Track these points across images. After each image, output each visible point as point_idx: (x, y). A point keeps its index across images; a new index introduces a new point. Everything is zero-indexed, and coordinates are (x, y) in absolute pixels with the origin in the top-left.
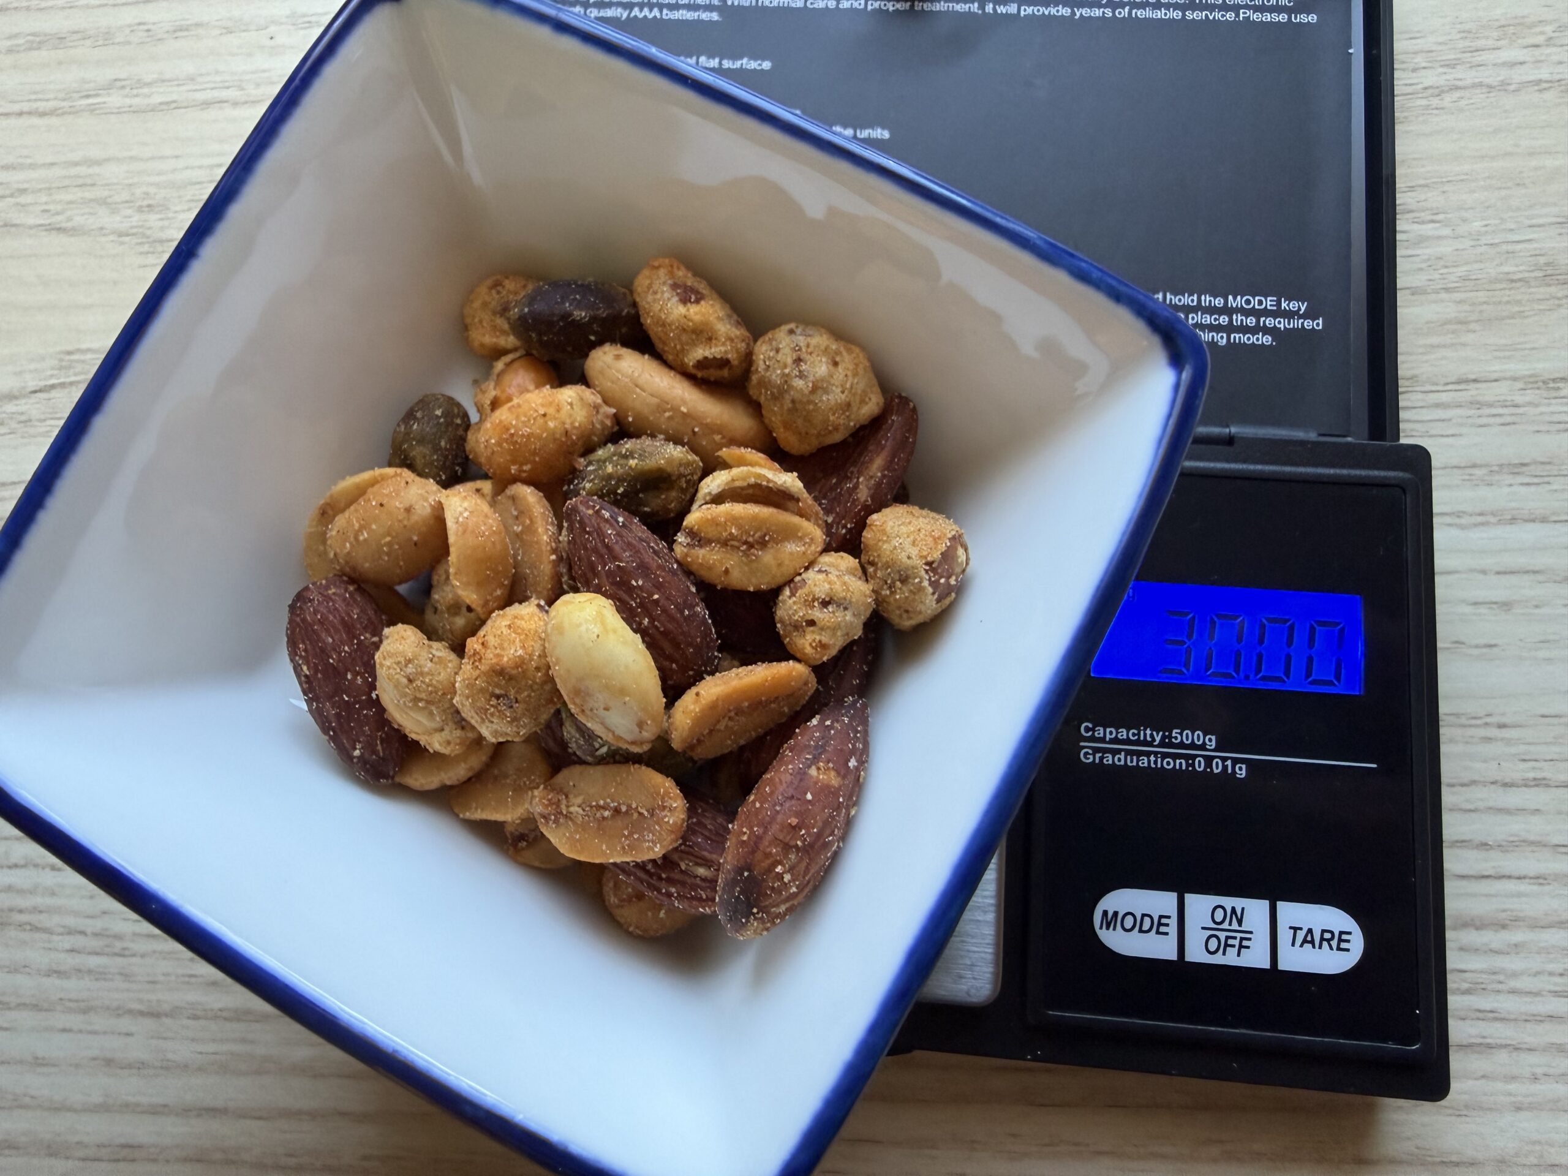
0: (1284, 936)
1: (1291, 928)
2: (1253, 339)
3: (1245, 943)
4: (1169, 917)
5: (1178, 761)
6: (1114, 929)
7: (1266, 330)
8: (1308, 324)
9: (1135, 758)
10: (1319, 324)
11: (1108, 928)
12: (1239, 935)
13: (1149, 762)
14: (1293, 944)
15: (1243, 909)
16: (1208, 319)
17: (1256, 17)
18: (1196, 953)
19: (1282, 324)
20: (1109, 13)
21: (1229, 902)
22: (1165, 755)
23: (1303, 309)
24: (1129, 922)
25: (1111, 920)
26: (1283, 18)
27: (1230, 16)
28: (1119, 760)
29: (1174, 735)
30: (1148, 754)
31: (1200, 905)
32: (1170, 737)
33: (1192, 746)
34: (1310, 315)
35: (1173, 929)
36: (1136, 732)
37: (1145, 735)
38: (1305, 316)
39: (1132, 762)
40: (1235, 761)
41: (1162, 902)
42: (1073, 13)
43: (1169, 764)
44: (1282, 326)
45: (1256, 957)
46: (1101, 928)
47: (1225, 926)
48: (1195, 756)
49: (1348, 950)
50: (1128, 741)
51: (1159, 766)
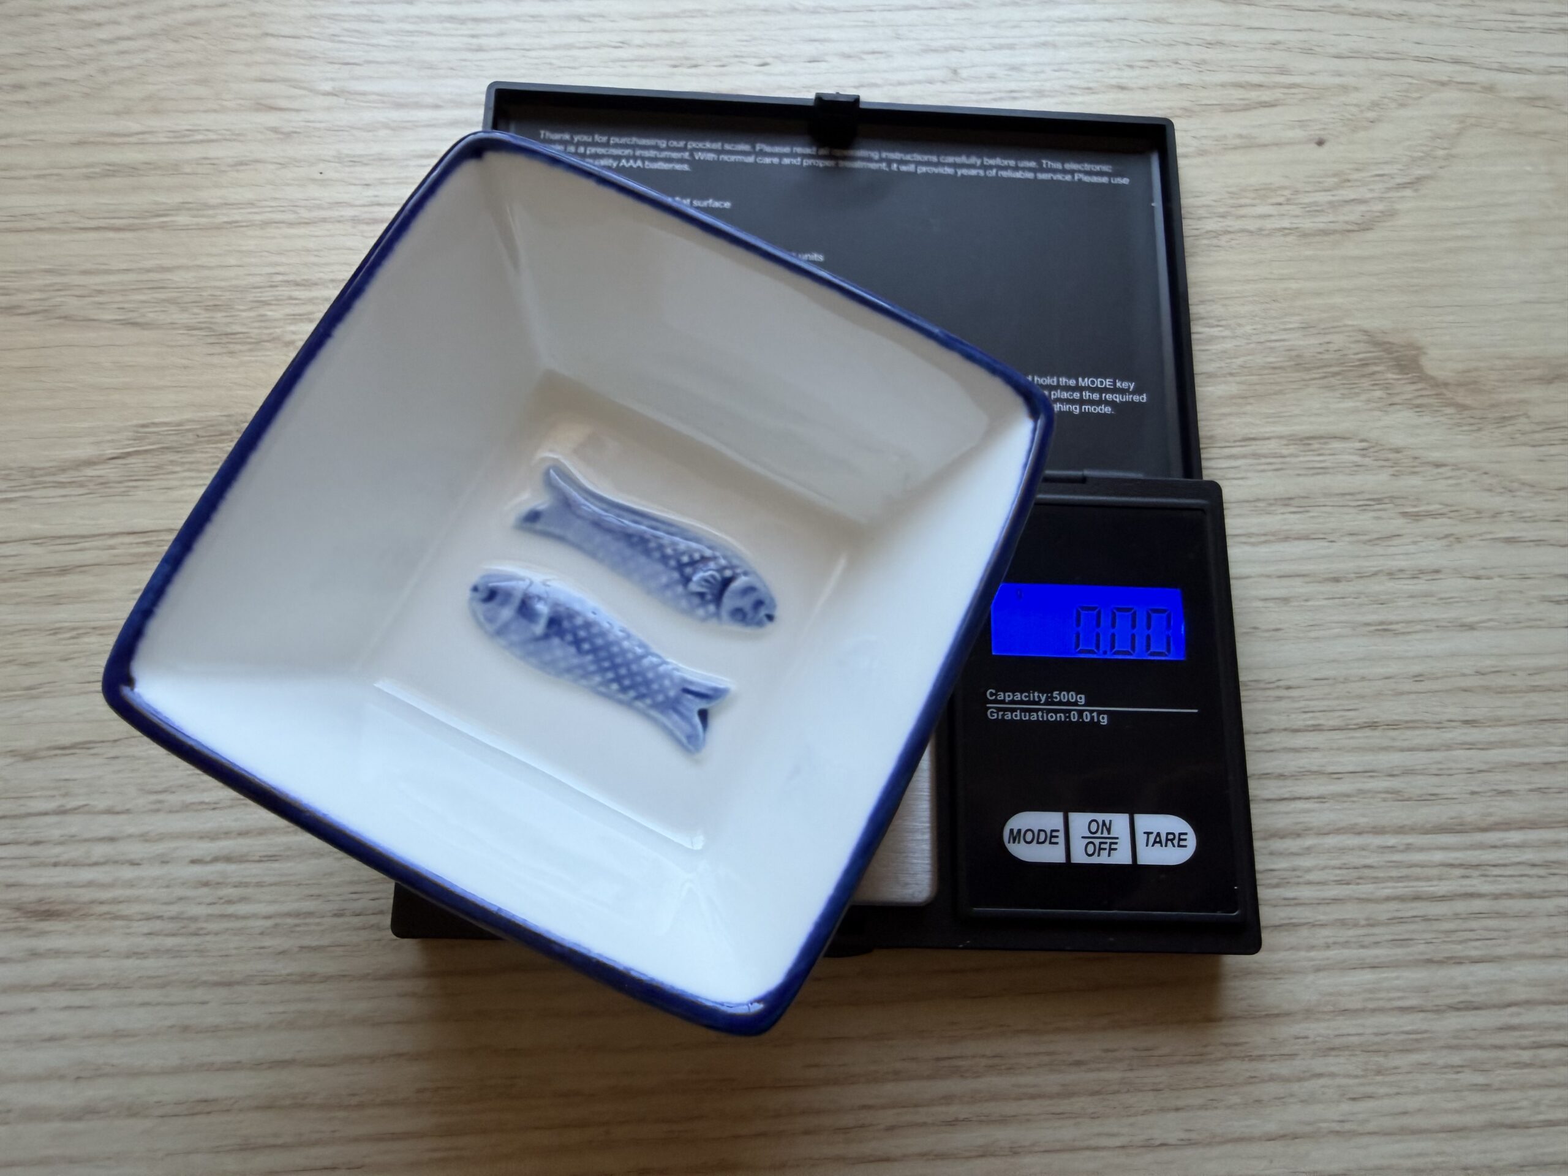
0: (1141, 839)
1: (1145, 833)
2: (1098, 409)
3: (1113, 846)
4: (1057, 831)
5: (1058, 715)
6: (1019, 842)
7: (1107, 403)
8: (1136, 398)
9: (1027, 714)
10: (1144, 398)
11: (1014, 842)
12: (1109, 841)
13: (1038, 716)
14: (1147, 845)
15: (1110, 821)
16: (1065, 395)
17: (1086, 179)
18: (1079, 857)
19: (1118, 398)
20: (981, 173)
21: (1100, 817)
22: (1049, 711)
23: (1132, 387)
24: (1029, 837)
25: (1016, 836)
26: (1105, 180)
27: (1068, 178)
28: (1016, 716)
29: (1054, 695)
30: (1037, 711)
31: (1080, 821)
32: (1052, 697)
33: (1068, 703)
34: (1137, 391)
35: (1061, 840)
36: (1027, 694)
37: (1034, 696)
38: (1134, 393)
39: (1026, 717)
40: (1100, 713)
41: (1052, 820)
42: (956, 173)
43: (1052, 717)
44: (1118, 400)
45: (1121, 857)
46: (1009, 842)
47: (1098, 834)
48: (1069, 711)
49: (1185, 846)
50: (1021, 702)
51: (1045, 719)
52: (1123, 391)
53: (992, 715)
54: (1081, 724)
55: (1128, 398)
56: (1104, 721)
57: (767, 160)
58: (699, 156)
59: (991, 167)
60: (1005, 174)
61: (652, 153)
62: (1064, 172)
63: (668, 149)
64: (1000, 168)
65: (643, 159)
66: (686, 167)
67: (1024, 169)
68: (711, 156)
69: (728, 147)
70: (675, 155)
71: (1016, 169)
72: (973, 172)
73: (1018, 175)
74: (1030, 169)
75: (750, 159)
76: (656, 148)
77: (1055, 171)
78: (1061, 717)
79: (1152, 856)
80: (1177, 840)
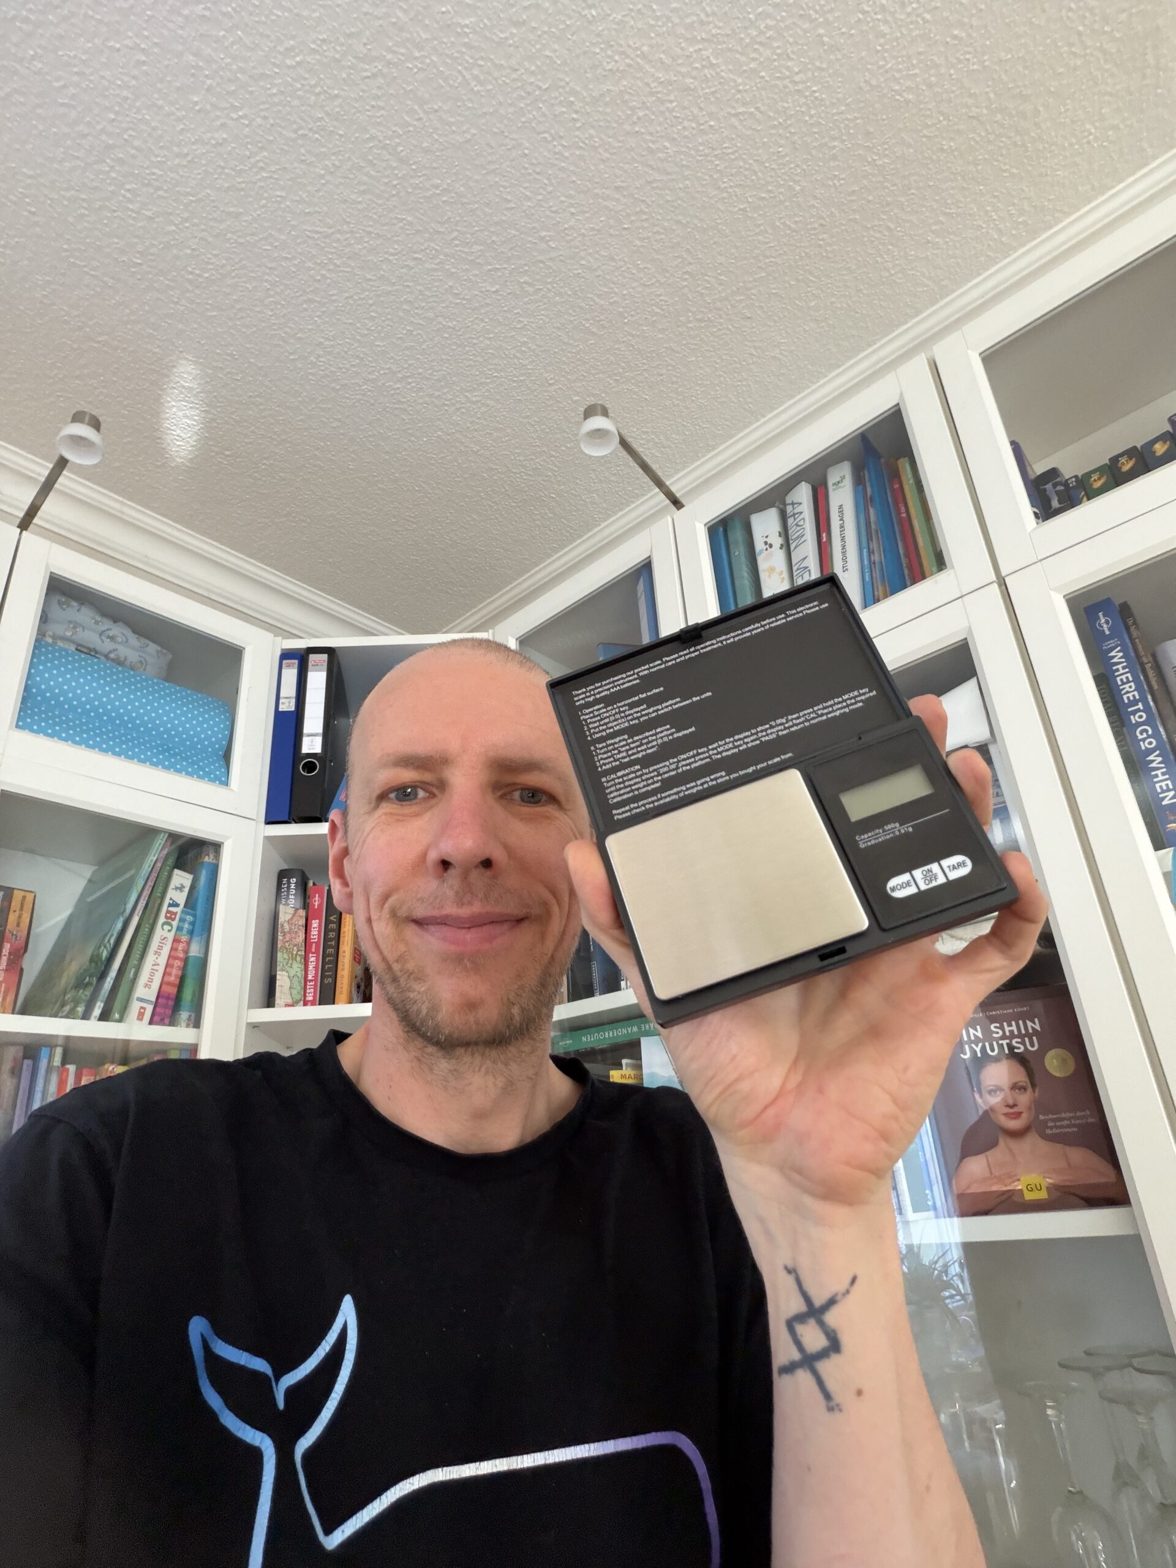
52: (864, 694)
53: (862, 846)
54: (901, 835)
55: (867, 696)
56: (911, 829)
57: (670, 663)
58: (640, 674)
59: (766, 625)
60: (773, 625)
61: (621, 681)
62: (798, 613)
63: (627, 677)
64: (769, 624)
65: (619, 685)
66: (638, 681)
67: (780, 619)
68: (646, 672)
69: (651, 665)
70: (631, 678)
71: (777, 621)
72: (759, 630)
73: (779, 623)
74: (783, 618)
75: (663, 666)
76: (622, 678)
77: (794, 614)
78: (891, 835)
79: (954, 875)
80: (962, 864)
